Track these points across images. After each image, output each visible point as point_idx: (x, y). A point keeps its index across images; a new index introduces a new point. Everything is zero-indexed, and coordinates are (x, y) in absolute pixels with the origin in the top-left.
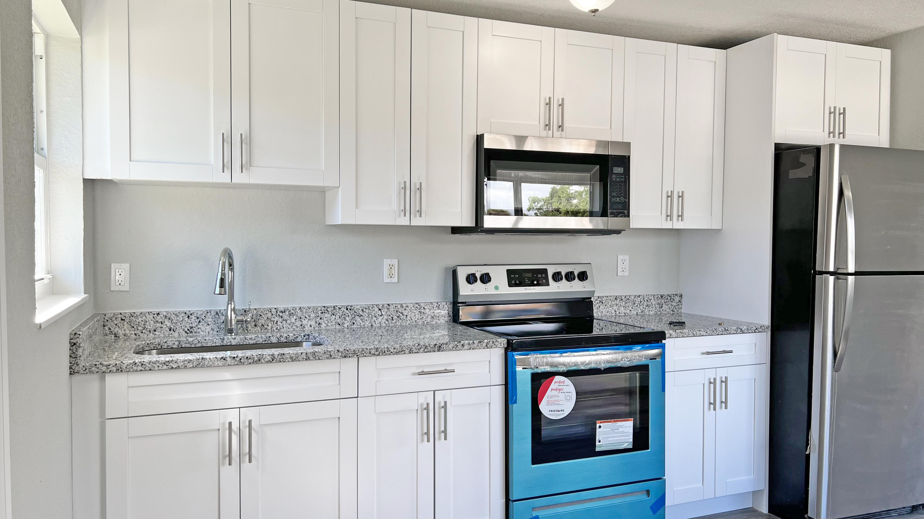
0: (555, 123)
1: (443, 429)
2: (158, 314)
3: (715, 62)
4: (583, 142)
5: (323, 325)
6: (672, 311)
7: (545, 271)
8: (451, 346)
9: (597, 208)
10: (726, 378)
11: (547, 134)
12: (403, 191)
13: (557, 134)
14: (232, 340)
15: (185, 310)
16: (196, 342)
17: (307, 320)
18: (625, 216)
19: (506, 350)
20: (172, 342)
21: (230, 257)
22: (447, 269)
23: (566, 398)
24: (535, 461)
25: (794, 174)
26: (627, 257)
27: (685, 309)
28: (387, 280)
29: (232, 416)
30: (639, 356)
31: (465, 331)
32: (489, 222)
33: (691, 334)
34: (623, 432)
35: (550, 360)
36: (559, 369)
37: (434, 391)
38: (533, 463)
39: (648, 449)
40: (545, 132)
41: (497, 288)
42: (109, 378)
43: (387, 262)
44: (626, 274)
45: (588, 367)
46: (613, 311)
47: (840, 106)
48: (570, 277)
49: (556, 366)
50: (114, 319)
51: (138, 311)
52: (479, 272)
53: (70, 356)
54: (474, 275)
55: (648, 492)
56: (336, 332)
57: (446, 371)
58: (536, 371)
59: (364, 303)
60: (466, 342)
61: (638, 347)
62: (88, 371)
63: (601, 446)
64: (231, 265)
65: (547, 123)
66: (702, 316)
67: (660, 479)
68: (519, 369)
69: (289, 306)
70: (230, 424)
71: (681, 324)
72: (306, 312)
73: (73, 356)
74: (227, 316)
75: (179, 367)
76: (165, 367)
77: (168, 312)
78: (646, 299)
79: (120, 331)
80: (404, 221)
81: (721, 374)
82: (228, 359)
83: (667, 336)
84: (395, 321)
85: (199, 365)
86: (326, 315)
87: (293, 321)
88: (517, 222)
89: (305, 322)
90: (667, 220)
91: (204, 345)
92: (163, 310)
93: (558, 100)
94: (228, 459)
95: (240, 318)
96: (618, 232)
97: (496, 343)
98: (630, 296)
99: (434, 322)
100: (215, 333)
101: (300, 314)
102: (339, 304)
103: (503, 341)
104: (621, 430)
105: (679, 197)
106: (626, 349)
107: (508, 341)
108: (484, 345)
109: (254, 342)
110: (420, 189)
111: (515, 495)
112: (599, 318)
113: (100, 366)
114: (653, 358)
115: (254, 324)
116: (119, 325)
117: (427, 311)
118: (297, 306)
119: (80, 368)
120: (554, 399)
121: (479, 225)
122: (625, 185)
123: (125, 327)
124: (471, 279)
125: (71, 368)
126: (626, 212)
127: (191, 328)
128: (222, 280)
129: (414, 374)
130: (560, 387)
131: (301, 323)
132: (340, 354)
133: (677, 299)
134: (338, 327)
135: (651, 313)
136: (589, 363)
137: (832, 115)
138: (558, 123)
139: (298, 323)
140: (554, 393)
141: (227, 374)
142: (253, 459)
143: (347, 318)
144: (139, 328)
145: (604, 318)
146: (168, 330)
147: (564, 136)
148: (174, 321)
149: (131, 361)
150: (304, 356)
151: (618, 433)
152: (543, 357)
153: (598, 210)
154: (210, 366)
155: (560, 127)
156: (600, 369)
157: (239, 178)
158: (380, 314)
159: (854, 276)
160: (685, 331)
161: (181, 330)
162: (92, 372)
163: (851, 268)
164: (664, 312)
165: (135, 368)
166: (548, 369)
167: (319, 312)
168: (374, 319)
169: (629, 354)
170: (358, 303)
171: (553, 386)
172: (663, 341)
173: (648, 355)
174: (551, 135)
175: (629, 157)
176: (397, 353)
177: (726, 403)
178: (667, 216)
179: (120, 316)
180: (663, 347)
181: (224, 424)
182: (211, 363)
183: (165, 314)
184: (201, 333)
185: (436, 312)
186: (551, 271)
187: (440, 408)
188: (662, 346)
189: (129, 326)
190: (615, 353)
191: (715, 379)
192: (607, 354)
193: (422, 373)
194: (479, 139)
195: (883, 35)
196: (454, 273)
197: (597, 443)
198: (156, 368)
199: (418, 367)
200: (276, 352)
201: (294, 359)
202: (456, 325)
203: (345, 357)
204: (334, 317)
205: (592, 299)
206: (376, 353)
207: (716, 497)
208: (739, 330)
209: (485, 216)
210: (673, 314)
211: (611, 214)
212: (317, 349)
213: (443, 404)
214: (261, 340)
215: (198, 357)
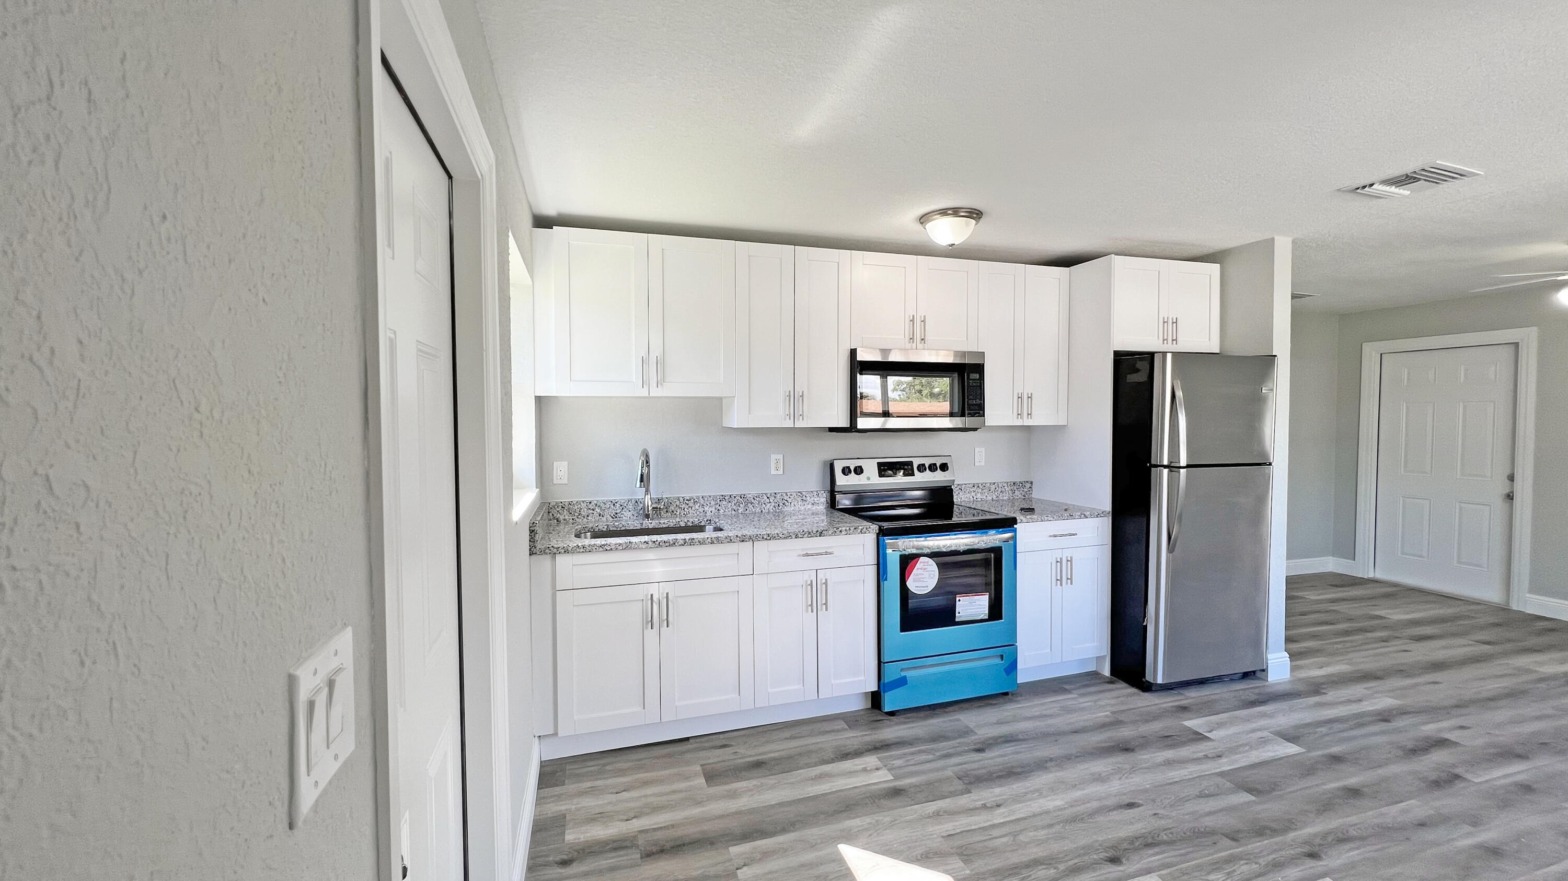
0: (918, 337)
1: (824, 602)
2: (590, 503)
3: (1059, 279)
4: (943, 352)
5: (722, 511)
6: (1024, 496)
7: (911, 463)
8: (830, 532)
9: (956, 410)
10: (1071, 557)
11: (912, 346)
12: (788, 398)
13: (920, 346)
14: (649, 525)
15: (611, 499)
16: (620, 526)
17: (708, 507)
18: (981, 416)
19: (878, 535)
20: (602, 527)
21: (647, 456)
22: (825, 462)
23: (930, 575)
24: (904, 629)
25: (1133, 378)
26: (983, 449)
27: (1035, 495)
28: (773, 472)
29: (654, 590)
30: (993, 539)
31: (842, 517)
32: (862, 423)
33: (1040, 519)
34: (980, 605)
35: (916, 543)
36: (924, 551)
37: (817, 570)
38: (902, 631)
39: (1001, 618)
40: (910, 344)
41: (868, 479)
42: (559, 558)
43: (774, 457)
44: (983, 464)
45: (949, 550)
46: (971, 497)
47: (1173, 316)
48: (933, 468)
49: (922, 549)
50: (556, 507)
51: (575, 500)
52: (852, 464)
53: (530, 541)
54: (848, 468)
55: (1002, 657)
56: (732, 517)
57: (827, 553)
58: (904, 553)
59: (754, 492)
60: (844, 528)
61: (993, 532)
62: (543, 552)
63: (961, 616)
64: (647, 462)
65: (912, 337)
66: (1050, 501)
67: (1012, 645)
68: (889, 551)
69: (694, 495)
70: (652, 595)
71: (1031, 510)
72: (707, 500)
73: (532, 540)
74: (644, 504)
75: (611, 549)
76: (601, 549)
77: (597, 501)
78: (1000, 486)
79: (561, 517)
80: (789, 424)
81: (1067, 554)
82: (650, 543)
83: (1018, 521)
84: (781, 507)
85: (628, 547)
86: (724, 503)
87: (697, 507)
88: (885, 423)
89: (706, 509)
90: (1018, 418)
91: (627, 528)
92: (594, 499)
93: (921, 317)
94: (650, 623)
95: (655, 506)
96: (975, 429)
97: (869, 529)
98: (986, 483)
99: (814, 508)
100: (635, 518)
101: (702, 501)
102: (734, 493)
103: (874, 528)
104: (978, 603)
105: (1029, 397)
106: (982, 533)
107: (880, 527)
108: (859, 531)
109: (667, 526)
110: (802, 396)
111: (885, 658)
112: (959, 503)
113: (552, 549)
114: (1006, 541)
115: (665, 510)
116: (560, 511)
117: (808, 498)
118: (700, 495)
119: (537, 550)
120: (920, 576)
121: (853, 426)
122: (981, 389)
123: (565, 513)
124: (846, 471)
125: (530, 550)
126: (981, 412)
127: (616, 514)
128: (642, 476)
129: (799, 556)
130: (925, 567)
131: (703, 509)
132: (738, 539)
133: (1028, 485)
134: (733, 512)
135: (1005, 498)
136: (951, 546)
137: (1166, 324)
138: (921, 336)
139: (701, 510)
140: (920, 571)
141: (651, 555)
142: (670, 625)
143: (741, 505)
144: (576, 514)
145: (962, 504)
146: (598, 515)
147: (926, 348)
148: (603, 508)
149: (575, 545)
150: (709, 540)
151: (974, 605)
152: (910, 541)
153: (957, 411)
154: (636, 548)
155: (922, 340)
156: (959, 551)
157: (656, 392)
158: (768, 501)
159: (1185, 469)
160: (1035, 517)
161: (608, 516)
162: (547, 554)
163: (1183, 463)
164: (1016, 498)
165: (578, 550)
166: (914, 551)
167: (718, 500)
168: (764, 505)
169: (985, 538)
170: (751, 492)
171: (918, 566)
172: (1015, 526)
173: (1003, 538)
174: (914, 347)
175: (983, 364)
176: (785, 538)
177: (1071, 579)
178: (1018, 414)
179: (561, 504)
180: (1015, 531)
181: (647, 595)
182: (636, 546)
183: (596, 502)
184: (624, 518)
185: (815, 499)
186: (916, 464)
187: (821, 584)
188: (1013, 530)
189: (568, 513)
190: (973, 537)
191: (1061, 559)
192: (966, 538)
193: (807, 555)
194: (853, 353)
195: (1211, 251)
196: (832, 466)
197: (957, 615)
198: (594, 550)
199: (803, 550)
200: (687, 536)
201: (702, 542)
202: (833, 511)
203: (743, 541)
204: (730, 504)
205: (952, 487)
206: (768, 538)
207: (1063, 661)
208: (1083, 516)
209: (858, 419)
210: (1024, 499)
211: (968, 414)
212: (719, 534)
213: (824, 581)
214: (672, 524)
215: (626, 541)
